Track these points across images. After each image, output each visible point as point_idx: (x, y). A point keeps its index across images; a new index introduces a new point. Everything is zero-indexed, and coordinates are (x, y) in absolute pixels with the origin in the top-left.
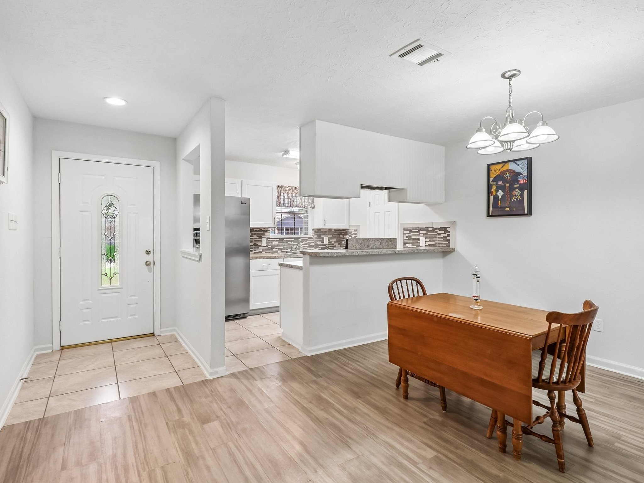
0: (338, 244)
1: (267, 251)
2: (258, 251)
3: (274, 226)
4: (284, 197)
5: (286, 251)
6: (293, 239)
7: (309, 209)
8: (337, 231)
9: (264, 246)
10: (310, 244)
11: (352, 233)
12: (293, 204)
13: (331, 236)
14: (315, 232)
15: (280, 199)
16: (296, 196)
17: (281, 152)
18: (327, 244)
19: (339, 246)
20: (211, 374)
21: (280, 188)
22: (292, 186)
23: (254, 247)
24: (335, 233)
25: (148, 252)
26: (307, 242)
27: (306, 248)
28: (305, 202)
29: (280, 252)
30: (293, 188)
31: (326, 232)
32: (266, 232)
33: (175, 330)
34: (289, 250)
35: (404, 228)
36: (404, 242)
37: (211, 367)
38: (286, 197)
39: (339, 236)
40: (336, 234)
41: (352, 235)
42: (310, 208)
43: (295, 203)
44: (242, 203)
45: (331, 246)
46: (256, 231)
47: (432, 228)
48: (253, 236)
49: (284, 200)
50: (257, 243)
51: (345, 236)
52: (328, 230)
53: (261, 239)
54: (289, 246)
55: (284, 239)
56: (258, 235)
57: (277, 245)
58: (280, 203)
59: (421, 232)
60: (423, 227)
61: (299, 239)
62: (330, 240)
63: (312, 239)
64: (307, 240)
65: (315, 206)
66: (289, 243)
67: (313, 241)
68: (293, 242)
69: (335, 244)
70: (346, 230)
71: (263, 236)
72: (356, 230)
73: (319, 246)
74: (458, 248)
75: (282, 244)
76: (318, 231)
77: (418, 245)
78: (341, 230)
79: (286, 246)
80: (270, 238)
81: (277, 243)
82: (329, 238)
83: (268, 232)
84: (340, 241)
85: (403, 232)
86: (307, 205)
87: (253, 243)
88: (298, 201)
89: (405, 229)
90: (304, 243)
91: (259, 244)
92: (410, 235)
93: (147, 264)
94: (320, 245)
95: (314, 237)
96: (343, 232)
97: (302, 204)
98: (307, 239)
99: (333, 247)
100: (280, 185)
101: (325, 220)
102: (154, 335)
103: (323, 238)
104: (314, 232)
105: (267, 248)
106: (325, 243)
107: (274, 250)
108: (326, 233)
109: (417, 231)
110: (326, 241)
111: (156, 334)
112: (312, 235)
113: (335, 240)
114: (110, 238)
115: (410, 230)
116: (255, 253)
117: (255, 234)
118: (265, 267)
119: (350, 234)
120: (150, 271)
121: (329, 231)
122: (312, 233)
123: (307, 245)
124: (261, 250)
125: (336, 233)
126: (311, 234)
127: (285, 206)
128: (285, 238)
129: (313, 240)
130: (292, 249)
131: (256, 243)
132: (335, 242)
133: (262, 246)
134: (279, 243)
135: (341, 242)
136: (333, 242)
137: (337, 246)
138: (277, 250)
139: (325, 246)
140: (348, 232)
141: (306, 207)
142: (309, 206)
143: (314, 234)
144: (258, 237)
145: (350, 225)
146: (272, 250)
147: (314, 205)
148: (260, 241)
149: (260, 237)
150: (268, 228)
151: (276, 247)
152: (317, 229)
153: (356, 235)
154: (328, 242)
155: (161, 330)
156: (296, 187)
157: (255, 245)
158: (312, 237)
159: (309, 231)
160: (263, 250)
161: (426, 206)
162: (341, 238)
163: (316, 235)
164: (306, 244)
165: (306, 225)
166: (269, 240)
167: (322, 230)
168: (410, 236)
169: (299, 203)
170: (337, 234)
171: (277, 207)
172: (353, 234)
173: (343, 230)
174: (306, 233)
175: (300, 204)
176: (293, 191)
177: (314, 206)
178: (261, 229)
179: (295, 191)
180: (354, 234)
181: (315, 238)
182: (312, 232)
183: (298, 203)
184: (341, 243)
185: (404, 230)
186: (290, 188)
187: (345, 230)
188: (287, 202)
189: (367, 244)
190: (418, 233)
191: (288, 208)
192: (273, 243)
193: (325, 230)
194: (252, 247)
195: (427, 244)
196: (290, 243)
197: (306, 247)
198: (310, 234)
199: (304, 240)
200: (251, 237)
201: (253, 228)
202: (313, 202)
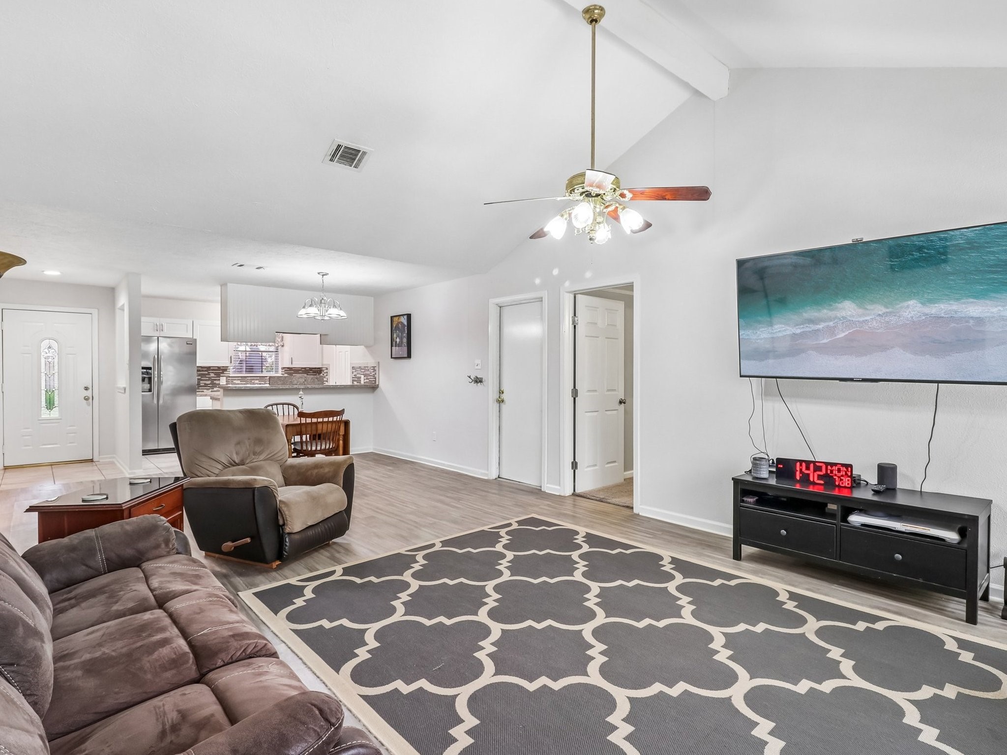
2: (215, 389)
7: (279, 347)
9: (223, 385)
14: (285, 371)
20: (129, 474)
23: (211, 385)
25: (86, 389)
32: (226, 370)
33: (114, 458)
36: (353, 380)
37: (130, 469)
44: (187, 344)
46: (214, 370)
47: (368, 367)
48: (210, 375)
50: (215, 382)
53: (220, 378)
55: (248, 378)
56: (215, 374)
59: (362, 371)
60: (363, 366)
63: (281, 378)
66: (253, 381)
71: (221, 375)
72: (327, 368)
74: (381, 385)
75: (245, 383)
76: (288, 370)
77: (360, 383)
78: (314, 369)
80: (230, 377)
81: (238, 382)
83: (228, 370)
91: (217, 382)
92: (356, 373)
93: (86, 399)
95: (283, 376)
101: (292, 359)
102: (93, 461)
104: (283, 371)
109: (360, 369)
111: (94, 460)
112: (282, 374)
114: (50, 393)
115: (356, 369)
116: (212, 391)
117: (212, 373)
120: (89, 405)
125: (311, 372)
134: (241, 382)
142: (279, 345)
143: (284, 373)
144: (216, 376)
145: (324, 363)
148: (218, 379)
149: (218, 375)
150: (228, 367)
152: (288, 368)
155: (101, 457)
157: (212, 383)
159: (279, 370)
161: (364, 348)
163: (286, 373)
167: (293, 369)
174: (277, 372)
177: (284, 344)
178: (219, 368)
181: (285, 376)
192: (235, 382)
193: (297, 369)
194: (209, 385)
195: (365, 381)
198: (280, 373)
200: (207, 376)
201: (210, 367)
202: (282, 340)
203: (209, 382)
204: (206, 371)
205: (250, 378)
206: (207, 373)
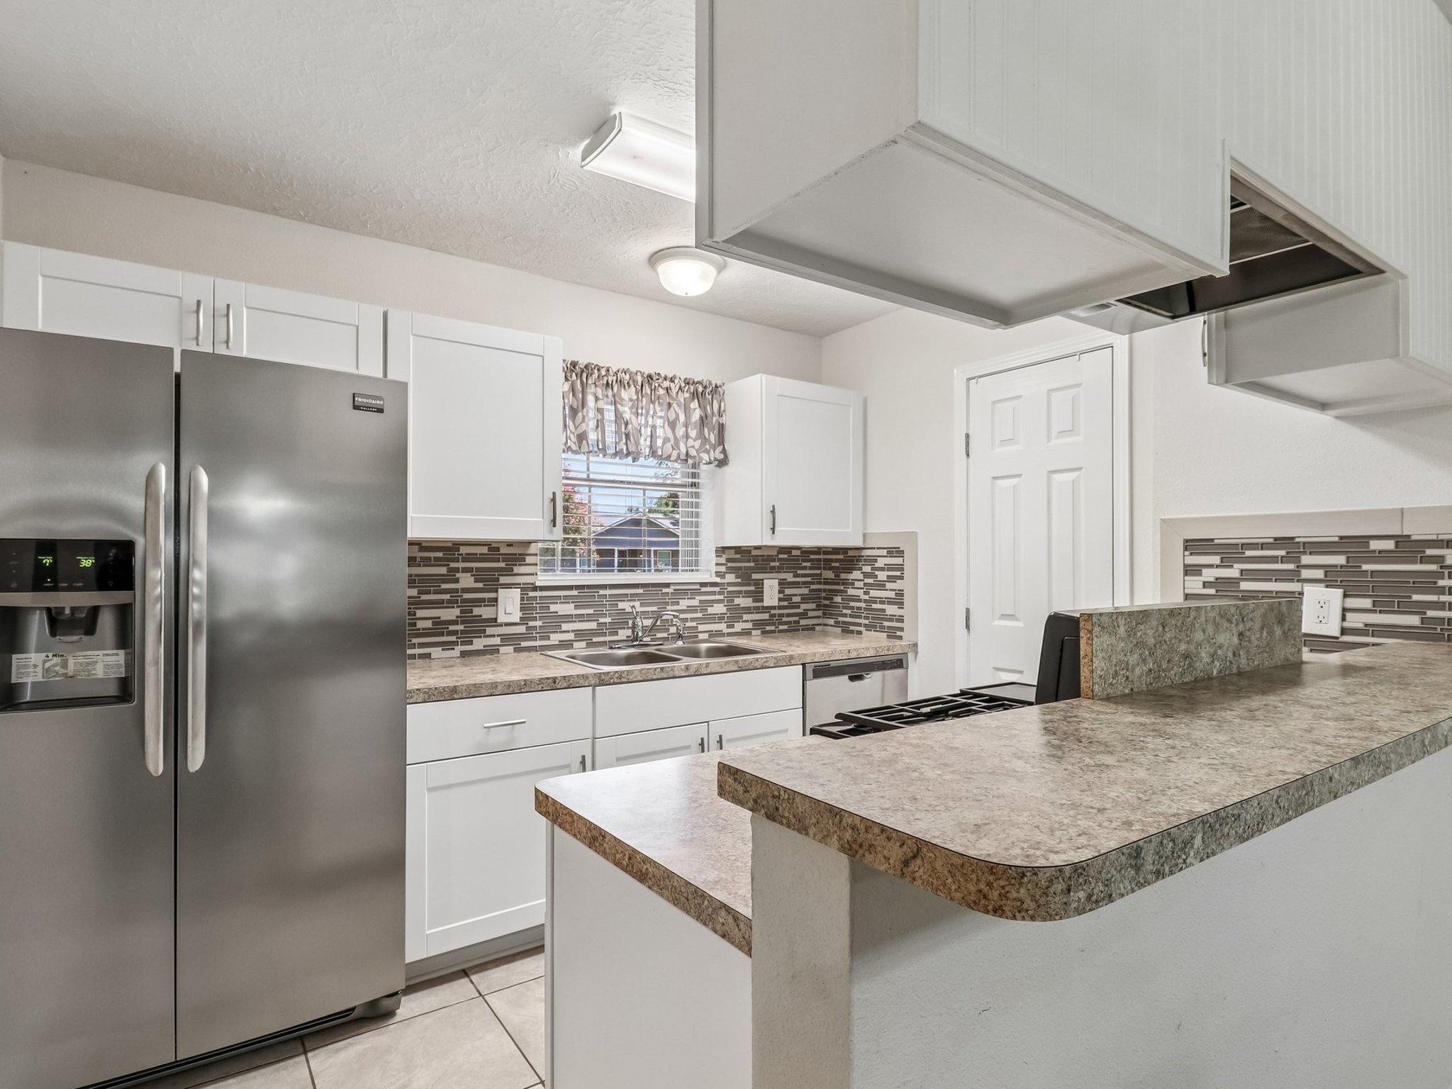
0: (813, 606)
1: (524, 644)
2: (478, 644)
3: (551, 532)
4: (600, 411)
5: (608, 638)
6: (640, 591)
7: (703, 467)
8: (812, 557)
9: (508, 624)
10: (710, 610)
11: (877, 565)
12: (637, 444)
13: (789, 577)
14: (729, 560)
15: (583, 421)
16: (651, 412)
17: (575, 143)
18: (774, 608)
19: (820, 613)
21: (580, 375)
22: (633, 370)
23: (460, 627)
24: (804, 564)
26: (695, 602)
27: (694, 624)
28: (687, 436)
29: (583, 644)
30: (639, 379)
31: (771, 558)
32: (520, 559)
34: (624, 634)
35: (1187, 541)
38: (610, 415)
39: (821, 575)
40: (807, 570)
41: (877, 573)
42: (710, 463)
43: (648, 443)
45: (788, 615)
46: (470, 558)
47: (1402, 540)
48: (457, 581)
49: (600, 424)
50: (477, 611)
51: (843, 576)
52: (779, 552)
53: (497, 592)
54: (622, 620)
55: (602, 592)
56: (479, 575)
57: (568, 618)
58: (582, 437)
59: (1306, 560)
60: (1331, 533)
61: (665, 590)
62: (788, 591)
63: (717, 589)
64: (696, 593)
65: (731, 457)
66: (621, 605)
67: (721, 597)
68: (637, 604)
69: (803, 607)
70: (850, 553)
71: (503, 580)
72: (896, 552)
73: (746, 617)
75: (591, 611)
76: (738, 556)
78: (826, 553)
79: (608, 620)
80: (535, 588)
81: (568, 609)
82: (783, 584)
83: (529, 560)
84: (824, 594)
85: (1179, 558)
86: (697, 451)
87: (457, 612)
88: (659, 432)
89: (1192, 546)
90: (684, 604)
91: (484, 612)
92: (1233, 573)
94: (748, 610)
95: (723, 581)
96: (837, 561)
97: (676, 446)
98: (698, 587)
99: (796, 619)
100: (583, 362)
101: (773, 512)
103: (759, 584)
104: (723, 560)
105: (522, 629)
106: (766, 604)
107: (555, 638)
108: (772, 564)
109: (1283, 553)
110: (771, 595)
112: (718, 574)
113: (806, 591)
115: (1230, 552)
116: (465, 654)
117: (465, 570)
118: (498, 738)
119: (867, 569)
121: (780, 556)
122: (717, 564)
123: (696, 611)
124: (497, 641)
125: (808, 564)
126: (714, 569)
127: (603, 451)
128: (604, 587)
129: (720, 593)
130: (633, 632)
131: (471, 611)
132: (805, 599)
133: (499, 621)
134: (576, 607)
135: (825, 598)
136: (796, 599)
137: (810, 614)
138: (571, 636)
139: (766, 616)
140: (859, 558)
141: (694, 457)
142: (705, 457)
143: (723, 569)
144: (480, 585)
145: (871, 529)
146: (548, 638)
147: (724, 451)
148: (490, 600)
149: (491, 582)
150: (529, 543)
151: (565, 627)
152: (738, 549)
153: (898, 573)
154: (780, 600)
156: (650, 376)
157: (466, 618)
158: (718, 580)
159: (702, 558)
160: (506, 639)
161: (1342, 425)
162: (825, 583)
163: (731, 570)
164: (691, 609)
165: (689, 534)
166: (531, 594)
167: (754, 553)
168: (1234, 582)
169: (664, 443)
170: (811, 568)
171: (570, 455)
172: (882, 569)
173: (836, 550)
174: (694, 565)
175: (668, 446)
176: (637, 392)
177: (726, 456)
178: (493, 549)
179: (647, 389)
180: (889, 570)
181: (730, 584)
182: (714, 560)
183: (659, 442)
184: (827, 602)
185: (1186, 548)
186: (627, 377)
187: (844, 550)
188: (610, 439)
189: (1183, 647)
190: (1291, 566)
191: (617, 460)
192: (553, 608)
193: (766, 553)
194: (452, 628)
195: (1355, 621)
196: (624, 605)
197: (693, 620)
198: (708, 569)
199: (683, 591)
200: (444, 586)
201: (457, 545)
202: (721, 440)
203: (452, 613)
204: (438, 562)
205: (608, 592)
206: (443, 570)
